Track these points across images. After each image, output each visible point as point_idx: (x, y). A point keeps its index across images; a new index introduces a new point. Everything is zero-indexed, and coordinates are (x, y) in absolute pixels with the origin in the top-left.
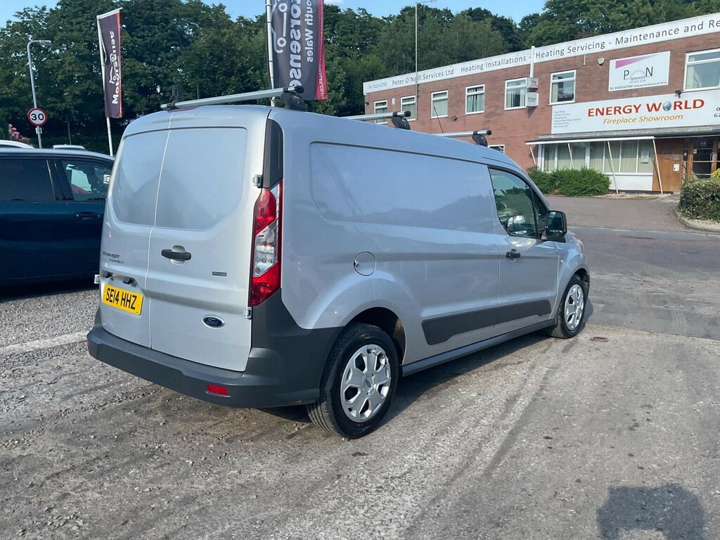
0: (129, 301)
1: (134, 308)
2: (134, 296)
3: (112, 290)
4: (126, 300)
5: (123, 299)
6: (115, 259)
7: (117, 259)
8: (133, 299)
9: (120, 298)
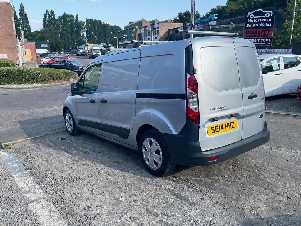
0: (231, 126)
1: (234, 127)
2: (232, 122)
3: (217, 126)
4: (228, 126)
5: (226, 127)
6: (222, 109)
7: (224, 109)
8: (232, 124)
9: (224, 127)
